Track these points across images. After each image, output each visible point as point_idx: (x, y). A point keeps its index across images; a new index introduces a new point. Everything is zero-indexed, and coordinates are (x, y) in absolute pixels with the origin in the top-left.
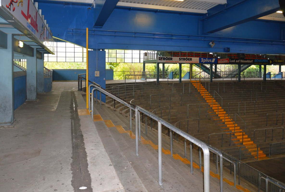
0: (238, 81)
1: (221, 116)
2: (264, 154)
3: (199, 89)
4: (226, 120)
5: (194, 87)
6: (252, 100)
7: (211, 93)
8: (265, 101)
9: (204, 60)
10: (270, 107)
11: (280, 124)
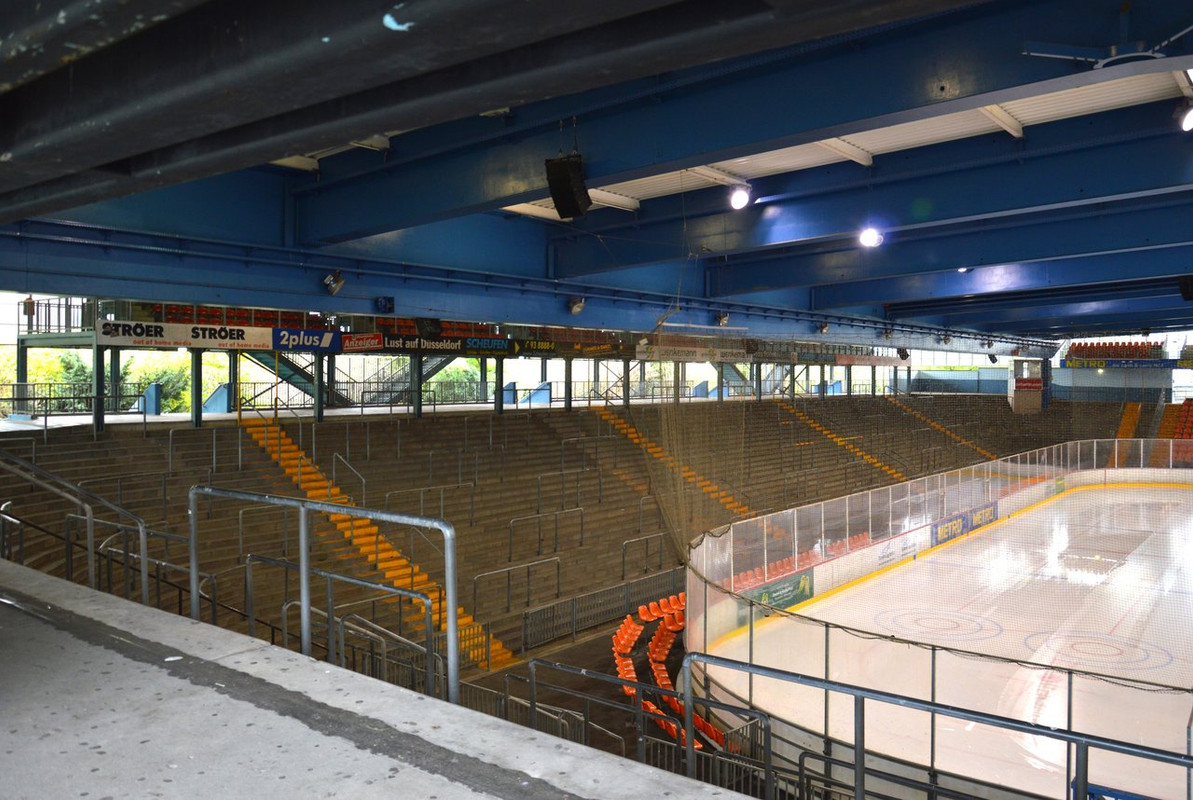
0: (414, 414)
1: (362, 545)
2: (505, 650)
3: (277, 448)
4: (381, 556)
5: (256, 443)
6: (463, 481)
7: (322, 462)
8: (502, 479)
9: (292, 337)
10: (518, 500)
11: (550, 551)
